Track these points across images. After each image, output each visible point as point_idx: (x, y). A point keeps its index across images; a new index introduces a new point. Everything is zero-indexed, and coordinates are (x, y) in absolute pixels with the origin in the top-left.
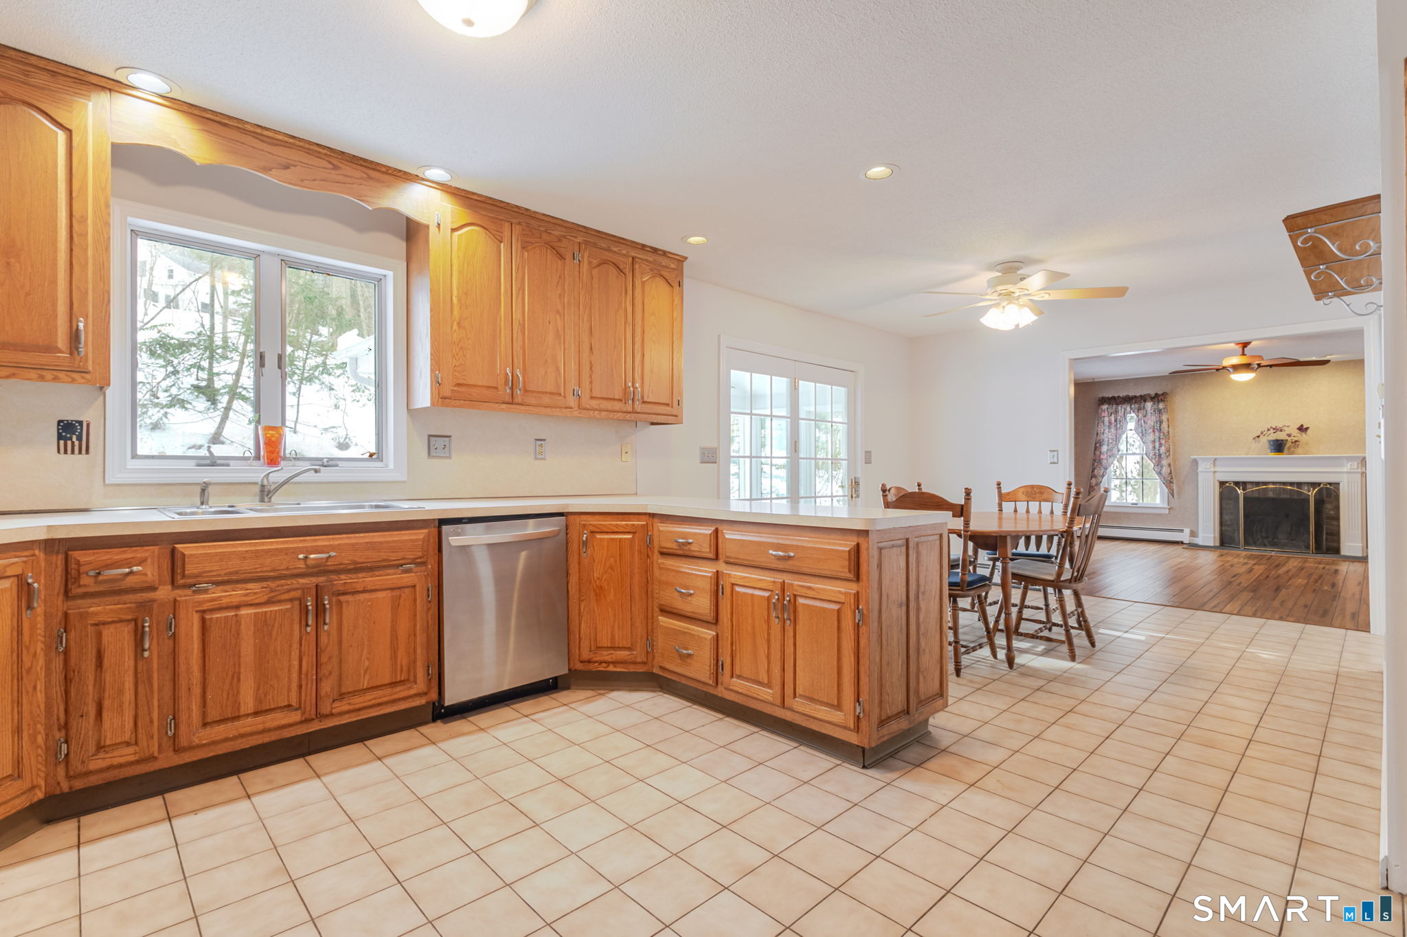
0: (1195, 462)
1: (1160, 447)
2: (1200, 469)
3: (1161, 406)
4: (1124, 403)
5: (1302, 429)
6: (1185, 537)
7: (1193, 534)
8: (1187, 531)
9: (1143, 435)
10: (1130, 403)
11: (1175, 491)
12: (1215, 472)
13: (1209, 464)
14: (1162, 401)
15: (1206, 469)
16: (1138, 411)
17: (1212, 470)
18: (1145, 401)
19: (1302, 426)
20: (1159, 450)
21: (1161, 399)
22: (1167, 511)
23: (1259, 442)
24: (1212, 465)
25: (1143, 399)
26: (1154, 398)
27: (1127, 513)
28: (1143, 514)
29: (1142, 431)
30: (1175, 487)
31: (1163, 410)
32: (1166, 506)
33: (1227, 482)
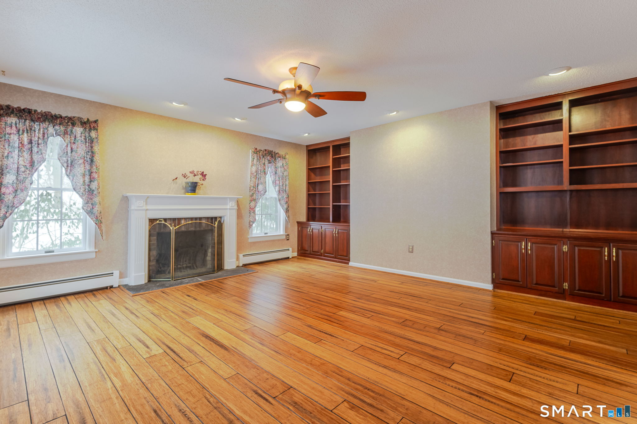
0: (126, 199)
1: (91, 182)
2: (133, 207)
3: (93, 134)
4: (44, 121)
5: (204, 175)
6: (114, 281)
7: (122, 276)
8: (116, 273)
9: (70, 166)
10: (53, 123)
11: (103, 231)
12: (147, 210)
13: (142, 202)
14: (95, 129)
15: (138, 207)
16: (64, 136)
17: (144, 208)
18: (73, 125)
19: (203, 172)
20: (89, 186)
21: (94, 127)
22: (94, 256)
23: (176, 184)
24: (145, 203)
25: (72, 121)
26: (85, 123)
27: (40, 265)
28: (63, 263)
29: (67, 160)
30: (103, 228)
31: (95, 140)
32: (93, 249)
33: (156, 220)
